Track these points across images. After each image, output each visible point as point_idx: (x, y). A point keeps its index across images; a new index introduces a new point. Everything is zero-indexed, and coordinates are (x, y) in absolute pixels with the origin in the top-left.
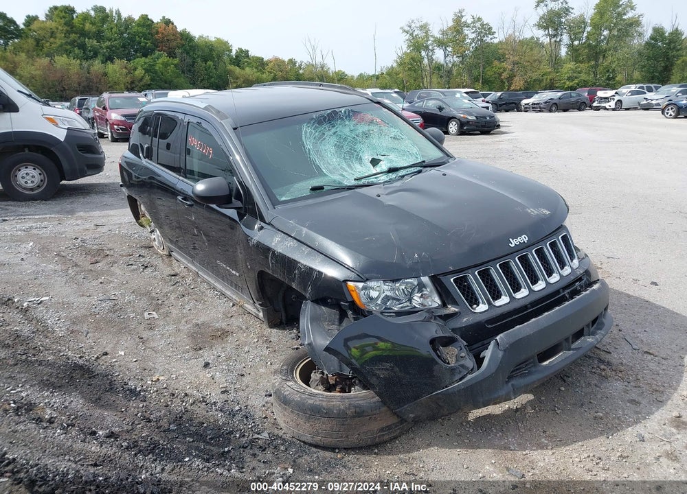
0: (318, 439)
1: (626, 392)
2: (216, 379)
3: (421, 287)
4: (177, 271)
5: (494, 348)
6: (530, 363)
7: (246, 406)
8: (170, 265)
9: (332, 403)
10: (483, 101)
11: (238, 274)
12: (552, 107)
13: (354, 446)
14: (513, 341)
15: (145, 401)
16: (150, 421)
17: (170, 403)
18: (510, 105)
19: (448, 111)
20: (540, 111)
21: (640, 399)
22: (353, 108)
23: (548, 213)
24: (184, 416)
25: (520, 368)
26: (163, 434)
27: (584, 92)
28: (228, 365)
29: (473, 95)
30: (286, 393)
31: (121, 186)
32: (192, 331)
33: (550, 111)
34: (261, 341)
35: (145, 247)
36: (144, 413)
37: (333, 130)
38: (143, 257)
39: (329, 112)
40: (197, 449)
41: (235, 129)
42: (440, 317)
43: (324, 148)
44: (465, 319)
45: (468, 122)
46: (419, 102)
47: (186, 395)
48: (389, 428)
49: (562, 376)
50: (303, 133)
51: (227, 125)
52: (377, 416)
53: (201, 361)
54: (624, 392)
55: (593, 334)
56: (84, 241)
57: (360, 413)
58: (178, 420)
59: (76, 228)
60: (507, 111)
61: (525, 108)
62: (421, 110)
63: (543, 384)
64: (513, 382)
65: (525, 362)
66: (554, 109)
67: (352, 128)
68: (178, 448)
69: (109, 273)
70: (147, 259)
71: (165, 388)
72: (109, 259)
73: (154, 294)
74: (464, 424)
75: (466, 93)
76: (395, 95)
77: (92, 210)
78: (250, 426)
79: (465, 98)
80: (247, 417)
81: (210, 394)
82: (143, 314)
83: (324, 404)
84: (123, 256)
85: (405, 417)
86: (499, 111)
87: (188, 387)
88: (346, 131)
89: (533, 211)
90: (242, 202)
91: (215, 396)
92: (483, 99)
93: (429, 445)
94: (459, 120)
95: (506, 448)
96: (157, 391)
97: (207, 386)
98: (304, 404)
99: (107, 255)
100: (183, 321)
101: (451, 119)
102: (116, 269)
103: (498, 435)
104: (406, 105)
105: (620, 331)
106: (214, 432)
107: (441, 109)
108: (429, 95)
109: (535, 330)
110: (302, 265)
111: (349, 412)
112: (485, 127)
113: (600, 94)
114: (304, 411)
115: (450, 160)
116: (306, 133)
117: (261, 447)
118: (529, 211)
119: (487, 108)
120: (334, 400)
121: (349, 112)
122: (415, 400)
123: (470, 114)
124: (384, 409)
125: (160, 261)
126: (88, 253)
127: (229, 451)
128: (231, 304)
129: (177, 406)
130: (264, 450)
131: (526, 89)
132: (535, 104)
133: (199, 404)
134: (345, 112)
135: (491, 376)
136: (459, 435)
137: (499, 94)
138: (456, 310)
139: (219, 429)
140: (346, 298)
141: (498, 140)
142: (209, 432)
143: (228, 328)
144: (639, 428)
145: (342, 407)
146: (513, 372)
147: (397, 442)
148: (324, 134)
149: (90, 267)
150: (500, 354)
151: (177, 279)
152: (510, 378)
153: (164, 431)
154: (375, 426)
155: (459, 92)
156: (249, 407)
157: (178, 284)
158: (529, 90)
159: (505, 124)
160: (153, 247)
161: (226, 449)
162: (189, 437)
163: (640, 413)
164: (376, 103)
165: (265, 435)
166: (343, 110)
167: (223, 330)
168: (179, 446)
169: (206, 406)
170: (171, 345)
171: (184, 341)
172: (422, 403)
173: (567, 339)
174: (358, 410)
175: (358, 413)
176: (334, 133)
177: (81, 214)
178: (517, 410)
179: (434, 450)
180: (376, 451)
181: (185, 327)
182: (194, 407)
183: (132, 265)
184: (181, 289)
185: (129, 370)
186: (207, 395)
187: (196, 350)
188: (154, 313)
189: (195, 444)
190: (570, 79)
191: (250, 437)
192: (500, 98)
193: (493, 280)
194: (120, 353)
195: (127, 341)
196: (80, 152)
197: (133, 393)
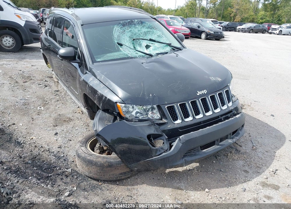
0: (91, 175)
1: (244, 166)
2: (58, 141)
3: (153, 109)
4: (59, 89)
5: (178, 141)
6: (196, 150)
7: (67, 155)
8: (57, 86)
9: (98, 160)
10: (219, 25)
11: (77, 94)
12: (251, 30)
13: (107, 180)
14: (188, 139)
15: (23, 148)
16: (21, 158)
17: (33, 150)
18: (231, 28)
19: (202, 29)
20: (244, 32)
21: (249, 170)
22: (141, 20)
23: (220, 80)
24: (37, 157)
25: (190, 152)
26: (24, 165)
27: (266, 25)
28: (66, 135)
29: (215, 22)
30: (79, 152)
31: (41, 48)
32: (56, 117)
33: (249, 32)
34: (84, 126)
35: (49, 77)
36: (20, 154)
37: (130, 30)
38: (47, 81)
39: (129, 21)
40: (37, 173)
41: (82, 25)
42: (157, 124)
43: (124, 37)
44: (169, 126)
45: (210, 34)
46: (190, 23)
47: (42, 147)
48: (125, 173)
49: (216, 155)
50: (114, 29)
51: (79, 23)
52: (119, 167)
53: (55, 132)
54: (243, 166)
55: (232, 138)
56: (23, 72)
57: (110, 166)
58: (34, 159)
59: (23, 66)
60: (230, 31)
61: (239, 30)
62: (190, 27)
63: (206, 159)
64: (186, 158)
65: (193, 150)
66: (251, 31)
67: (139, 29)
68: (28, 172)
69: (30, 87)
70: (48, 83)
71: (34, 143)
72: (32, 81)
73: (46, 99)
74: (163, 174)
75: (212, 21)
76: (180, 19)
77: (33, 59)
78: (65, 165)
79: (211, 23)
80: (65, 160)
81: (53, 148)
82: (37, 107)
83: (94, 160)
84: (38, 80)
85: (133, 169)
86: (226, 30)
87: (44, 143)
88: (136, 30)
89: (213, 79)
90: (80, 60)
91: (55, 149)
92: (219, 24)
93: (143, 183)
94: (206, 33)
95: (179, 188)
96: (30, 144)
97: (53, 144)
98: (85, 158)
99: (31, 79)
100: (54, 112)
101: (202, 32)
102: (34, 86)
103: (177, 181)
104: (184, 24)
105: (250, 136)
106: (48, 166)
107: (199, 27)
108: (195, 20)
109: (200, 135)
110: (99, 93)
111: (105, 165)
112: (217, 37)
113: (273, 26)
114: (85, 162)
115: (184, 49)
116: (115, 29)
117: (66, 176)
118: (211, 78)
119: (220, 29)
120: (100, 158)
121: (139, 22)
122: (137, 162)
123: (212, 31)
124: (122, 164)
125: (53, 84)
126: (23, 77)
127: (51, 176)
128: (77, 107)
129: (36, 152)
130: (67, 177)
131: (241, 21)
132: (243, 29)
133: (46, 152)
134: (137, 21)
135: (174, 155)
136: (159, 179)
137: (227, 23)
138: (166, 121)
139: (51, 165)
140: (116, 110)
141: (222, 43)
142: (45, 166)
143: (72, 118)
144: (245, 185)
145: (102, 162)
146: (186, 153)
147: (129, 180)
148: (125, 31)
149: (23, 84)
150: (181, 145)
151: (58, 93)
152: (184, 156)
153: (25, 163)
154: (118, 172)
155: (209, 20)
156: (68, 156)
157: (57, 95)
158: (242, 22)
159: (227, 37)
160: (53, 77)
161: (50, 175)
162: (36, 167)
163: (247, 177)
164: (153, 19)
165: (70, 170)
166: (136, 20)
167: (70, 118)
168: (29, 171)
169: (49, 153)
170: (44, 123)
171: (51, 121)
172: (141, 164)
173: (217, 140)
174: (109, 164)
175: (110, 165)
176: (130, 31)
177: (28, 60)
178: (190, 170)
179: (144, 186)
180: (118, 183)
181: (54, 115)
182: (43, 153)
183: (41, 85)
184: (58, 97)
185: (21, 133)
186: (51, 148)
187: (54, 126)
188: (42, 107)
189: (37, 171)
190: (262, 19)
191: (63, 170)
192: (228, 25)
193: (186, 109)
194: (20, 124)
195: (26, 119)
196: (30, 32)
197: (19, 144)
